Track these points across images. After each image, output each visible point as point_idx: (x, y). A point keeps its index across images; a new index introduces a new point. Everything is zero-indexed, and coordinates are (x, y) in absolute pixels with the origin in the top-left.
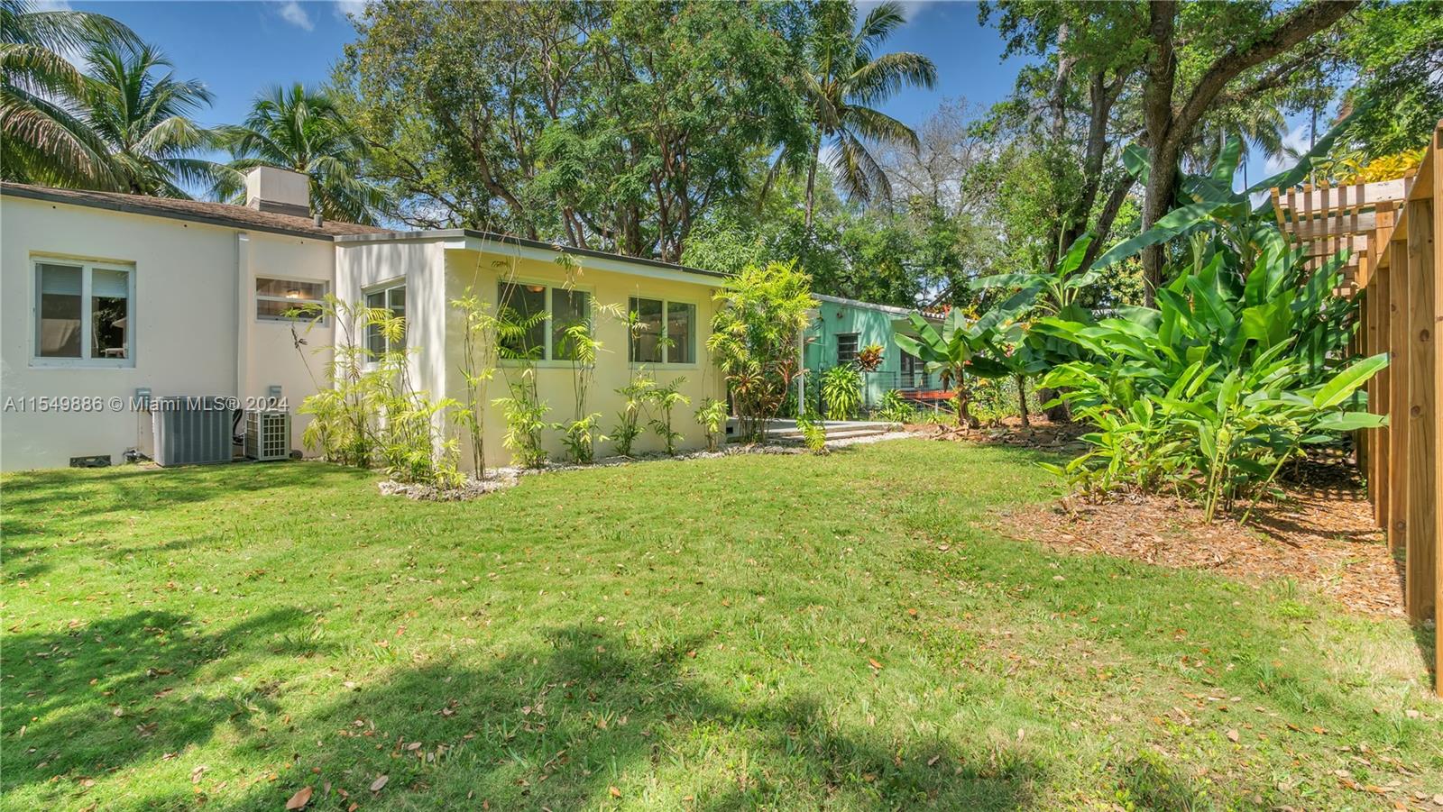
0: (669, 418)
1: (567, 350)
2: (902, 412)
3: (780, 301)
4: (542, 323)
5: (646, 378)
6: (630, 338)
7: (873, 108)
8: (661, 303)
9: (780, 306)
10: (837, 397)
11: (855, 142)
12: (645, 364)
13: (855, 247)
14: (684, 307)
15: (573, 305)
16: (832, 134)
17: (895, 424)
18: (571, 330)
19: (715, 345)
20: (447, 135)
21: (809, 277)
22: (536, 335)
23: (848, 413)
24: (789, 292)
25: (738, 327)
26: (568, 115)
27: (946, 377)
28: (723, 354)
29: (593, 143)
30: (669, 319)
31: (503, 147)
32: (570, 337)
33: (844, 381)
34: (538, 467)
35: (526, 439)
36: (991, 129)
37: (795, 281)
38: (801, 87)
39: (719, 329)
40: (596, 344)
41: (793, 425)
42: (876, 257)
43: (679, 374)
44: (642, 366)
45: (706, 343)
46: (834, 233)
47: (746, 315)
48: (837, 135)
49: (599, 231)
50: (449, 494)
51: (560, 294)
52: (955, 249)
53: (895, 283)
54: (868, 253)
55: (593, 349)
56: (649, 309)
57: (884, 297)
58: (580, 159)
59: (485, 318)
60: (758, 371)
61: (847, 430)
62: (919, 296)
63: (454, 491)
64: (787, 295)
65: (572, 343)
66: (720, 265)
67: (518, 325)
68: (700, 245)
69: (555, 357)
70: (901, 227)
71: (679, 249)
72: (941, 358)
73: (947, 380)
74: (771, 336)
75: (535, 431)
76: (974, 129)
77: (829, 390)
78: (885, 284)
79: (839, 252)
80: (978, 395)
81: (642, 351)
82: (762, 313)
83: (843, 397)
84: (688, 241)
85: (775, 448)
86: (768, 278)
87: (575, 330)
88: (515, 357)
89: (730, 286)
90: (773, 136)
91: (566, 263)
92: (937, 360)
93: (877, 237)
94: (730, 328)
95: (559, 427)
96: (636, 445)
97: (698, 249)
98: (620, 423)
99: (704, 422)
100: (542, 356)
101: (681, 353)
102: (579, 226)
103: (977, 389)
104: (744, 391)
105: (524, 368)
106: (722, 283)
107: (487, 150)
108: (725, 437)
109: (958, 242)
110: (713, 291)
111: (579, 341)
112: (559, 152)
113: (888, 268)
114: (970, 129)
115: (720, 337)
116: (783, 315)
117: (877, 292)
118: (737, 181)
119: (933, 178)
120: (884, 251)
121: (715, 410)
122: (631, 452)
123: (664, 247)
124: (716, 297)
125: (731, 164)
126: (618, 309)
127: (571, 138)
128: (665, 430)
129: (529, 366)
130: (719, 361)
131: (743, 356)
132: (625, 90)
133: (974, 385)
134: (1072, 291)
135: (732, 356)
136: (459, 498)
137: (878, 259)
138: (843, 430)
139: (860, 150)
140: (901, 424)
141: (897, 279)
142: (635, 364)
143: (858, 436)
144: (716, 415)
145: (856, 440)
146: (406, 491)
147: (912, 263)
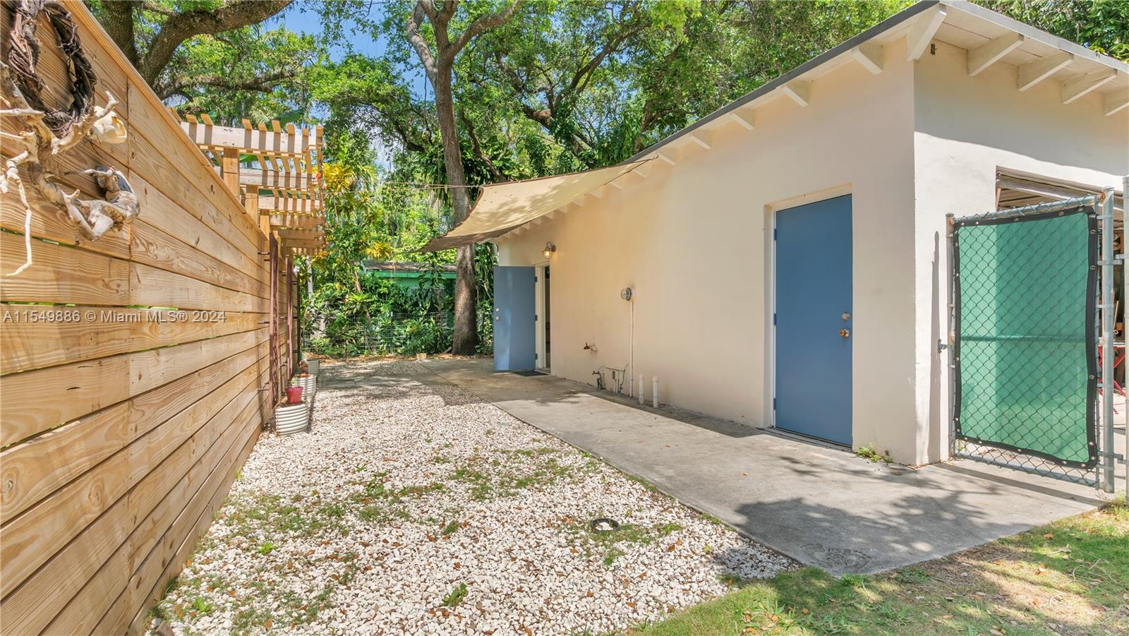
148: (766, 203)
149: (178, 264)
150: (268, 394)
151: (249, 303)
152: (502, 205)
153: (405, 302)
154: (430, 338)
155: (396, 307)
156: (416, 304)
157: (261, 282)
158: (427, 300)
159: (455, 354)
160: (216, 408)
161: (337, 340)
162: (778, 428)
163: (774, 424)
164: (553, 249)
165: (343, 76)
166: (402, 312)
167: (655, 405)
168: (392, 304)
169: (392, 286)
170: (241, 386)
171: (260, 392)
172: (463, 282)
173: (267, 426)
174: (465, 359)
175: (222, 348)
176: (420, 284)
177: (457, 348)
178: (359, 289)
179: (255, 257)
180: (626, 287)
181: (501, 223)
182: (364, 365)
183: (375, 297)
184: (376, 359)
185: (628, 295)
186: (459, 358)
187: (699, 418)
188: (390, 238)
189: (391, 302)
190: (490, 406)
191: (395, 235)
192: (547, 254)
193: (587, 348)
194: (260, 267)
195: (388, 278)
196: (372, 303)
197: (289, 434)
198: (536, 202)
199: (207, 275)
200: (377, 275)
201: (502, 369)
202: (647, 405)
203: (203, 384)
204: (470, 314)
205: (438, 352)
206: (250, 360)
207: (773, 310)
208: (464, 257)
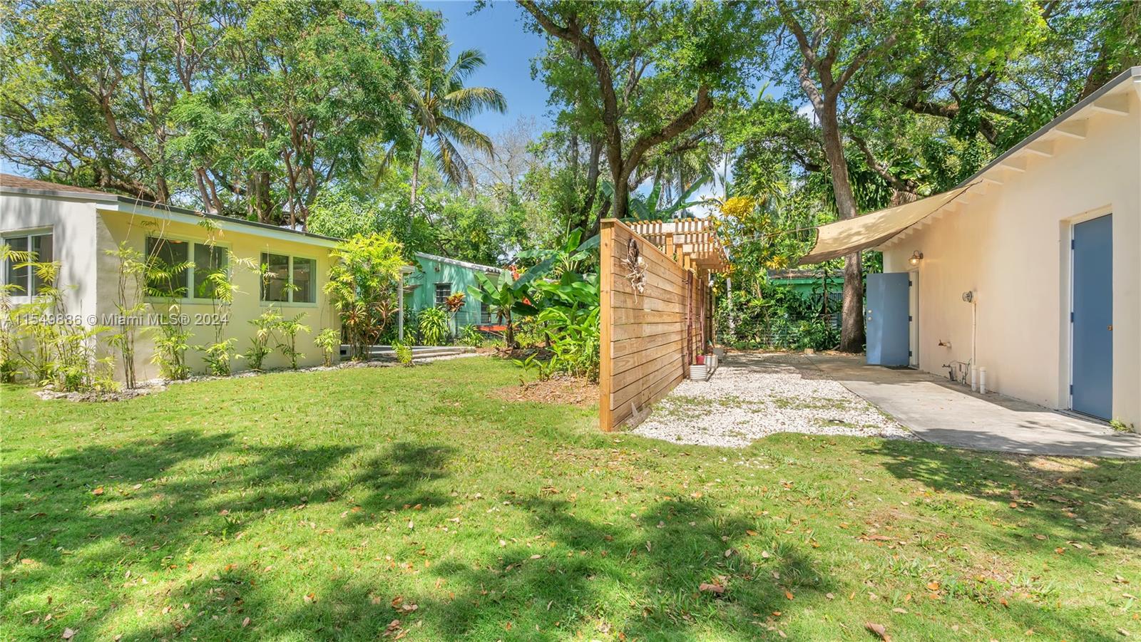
0: (293, 342)
1: (207, 290)
2: (476, 339)
3: (379, 261)
4: (186, 270)
5: (273, 312)
6: (262, 283)
7: (462, 122)
8: (287, 258)
9: (380, 264)
10: (431, 329)
11: (450, 144)
12: (274, 303)
13: (453, 217)
14: (308, 261)
15: (214, 257)
16: (432, 136)
17: (469, 348)
18: (212, 277)
19: (329, 290)
20: (71, 86)
21: (401, 245)
22: (181, 279)
23: (439, 340)
24: (386, 254)
25: (347, 278)
26: (200, 85)
27: (501, 314)
28: (336, 296)
29: (228, 117)
30: (294, 268)
31: (132, 106)
32: (210, 282)
33: (436, 318)
34: (182, 379)
35: (171, 357)
36: (541, 148)
37: (391, 248)
38: (408, 101)
39: (333, 279)
40: (234, 287)
41: (391, 349)
42: (469, 226)
43: (300, 311)
44: (271, 304)
45: (324, 288)
46: (438, 206)
47: (354, 269)
48: (436, 136)
49: (231, 188)
50: (107, 397)
51: (202, 249)
52: (524, 225)
53: (483, 247)
54: (463, 223)
55: (231, 291)
56: (277, 262)
57: (475, 257)
58: (215, 130)
59: (134, 264)
60: (364, 309)
61: (434, 351)
62: (501, 257)
63: (112, 395)
64: (385, 257)
65: (213, 285)
66: (339, 228)
67: (165, 271)
68: (322, 212)
69: (196, 296)
70: (486, 206)
71: (305, 213)
72: (496, 302)
73: (501, 317)
74: (374, 284)
75: (180, 352)
76: (530, 148)
77: (425, 324)
78: (476, 247)
79: (442, 220)
80: (525, 328)
81: (271, 292)
82: (366, 268)
83: (435, 329)
84: (312, 207)
85: (376, 363)
86: (371, 244)
87: (217, 276)
88: (162, 295)
89: (342, 248)
90: (385, 134)
91: (208, 226)
92: (494, 304)
93: (470, 212)
94: (341, 279)
95: (201, 349)
96: (265, 362)
97: (321, 215)
98: (253, 346)
99: (322, 346)
100: (185, 295)
101: (304, 295)
102: (213, 185)
103: (525, 324)
104: (352, 323)
105: (169, 304)
106: (336, 245)
107: (115, 106)
108: (339, 356)
109: (526, 220)
110: (330, 250)
111: (219, 284)
112: (195, 122)
113: (478, 235)
114: (528, 147)
115: (334, 284)
116: (383, 270)
117: (470, 253)
118: (356, 162)
119: (510, 173)
120: (474, 223)
121: (330, 337)
122: (262, 367)
123: (293, 207)
124: (331, 255)
125: (353, 149)
126: (253, 262)
127: (207, 111)
128: (292, 351)
129: (175, 302)
130: (334, 301)
131: (351, 299)
132: (259, 78)
133: (523, 321)
134: (574, 262)
135: (343, 298)
136: (117, 400)
137: (472, 227)
138: (430, 352)
139: (453, 151)
140: (474, 348)
141: (485, 243)
142: (264, 302)
143: (441, 356)
144: (330, 338)
145: (438, 358)
146: (66, 397)
147: (496, 233)
148: (1062, 218)
149: (653, 295)
150: (687, 360)
151: (677, 308)
152: (841, 233)
153: (800, 306)
154: (819, 337)
155: (791, 310)
156: (809, 308)
157: (683, 296)
158: (820, 304)
159: (841, 352)
160: (664, 353)
161: (741, 335)
162: (1074, 411)
163: (1071, 407)
164: (921, 256)
165: (749, 126)
166: (796, 314)
167: (982, 391)
168: (788, 307)
169: (788, 292)
170: (674, 349)
171: (683, 356)
172: (850, 286)
173: (686, 376)
174: (850, 355)
175: (666, 328)
176: (814, 290)
177: (844, 346)
178: (760, 296)
179: (681, 283)
180: (968, 291)
181: (846, 243)
182: (759, 355)
183: (773, 302)
184: (772, 352)
185: (969, 297)
186: (844, 354)
187: (1010, 400)
188: (802, 244)
189: (786, 305)
190: (835, 383)
191: (808, 241)
192: (914, 261)
193: (941, 344)
194: (683, 288)
195: (784, 286)
196: (771, 306)
197: (697, 381)
198: (868, 228)
199: (661, 297)
200: (778, 282)
201: (873, 363)
202: (976, 393)
203: (659, 341)
204: (857, 316)
205: (826, 348)
206: (678, 337)
207: (1070, 308)
208: (850, 265)
